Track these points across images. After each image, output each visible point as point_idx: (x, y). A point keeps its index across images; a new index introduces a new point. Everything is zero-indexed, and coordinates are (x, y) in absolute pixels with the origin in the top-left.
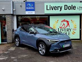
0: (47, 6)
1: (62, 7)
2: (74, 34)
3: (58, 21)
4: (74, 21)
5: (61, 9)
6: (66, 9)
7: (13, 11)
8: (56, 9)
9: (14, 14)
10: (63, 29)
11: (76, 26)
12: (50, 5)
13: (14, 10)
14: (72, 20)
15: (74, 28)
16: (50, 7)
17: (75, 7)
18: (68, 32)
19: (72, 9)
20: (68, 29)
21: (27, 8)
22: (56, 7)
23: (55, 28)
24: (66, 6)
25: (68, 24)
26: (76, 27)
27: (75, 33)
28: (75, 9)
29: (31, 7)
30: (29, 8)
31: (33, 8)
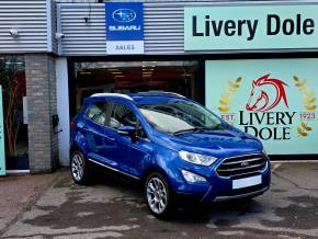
0: (195, 18)
1: (256, 22)
3: (239, 79)
4: (305, 81)
5: (252, 33)
6: (273, 29)
7: (55, 40)
8: (233, 33)
9: (60, 53)
10: (260, 115)
11: (313, 100)
12: (208, 17)
13: (59, 35)
14: (296, 79)
15: (307, 111)
16: (208, 23)
17: (312, 25)
18: (280, 127)
19: (298, 33)
20: (280, 116)
21: (112, 28)
22: (230, 25)
23: (226, 110)
24: (273, 20)
25: (283, 93)
26: (315, 107)
27: (309, 129)
28: (312, 31)
29: (129, 24)
30: (120, 28)
31: (135, 28)
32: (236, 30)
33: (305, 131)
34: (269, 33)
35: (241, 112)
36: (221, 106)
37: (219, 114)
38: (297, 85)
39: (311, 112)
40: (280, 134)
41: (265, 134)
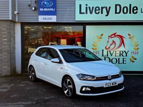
0: (80, 5)
1: (110, 8)
2: (134, 62)
4: (133, 36)
5: (108, 13)
6: (118, 11)
7: (14, 15)
8: (99, 13)
9: (17, 21)
10: (112, 52)
12: (87, 5)
13: (16, 12)
16: (87, 8)
17: (137, 9)
19: (130, 13)
20: (121, 53)
21: (41, 10)
22: (97, 9)
24: (118, 7)
26: (138, 49)
27: (135, 59)
29: (49, 8)
30: (45, 9)
31: (52, 9)
32: (100, 11)
33: (134, 60)
34: (116, 13)
35: (103, 50)
36: (93, 47)
37: (92, 51)
38: (130, 38)
39: (137, 51)
40: (121, 61)
41: (114, 61)
